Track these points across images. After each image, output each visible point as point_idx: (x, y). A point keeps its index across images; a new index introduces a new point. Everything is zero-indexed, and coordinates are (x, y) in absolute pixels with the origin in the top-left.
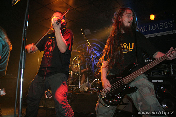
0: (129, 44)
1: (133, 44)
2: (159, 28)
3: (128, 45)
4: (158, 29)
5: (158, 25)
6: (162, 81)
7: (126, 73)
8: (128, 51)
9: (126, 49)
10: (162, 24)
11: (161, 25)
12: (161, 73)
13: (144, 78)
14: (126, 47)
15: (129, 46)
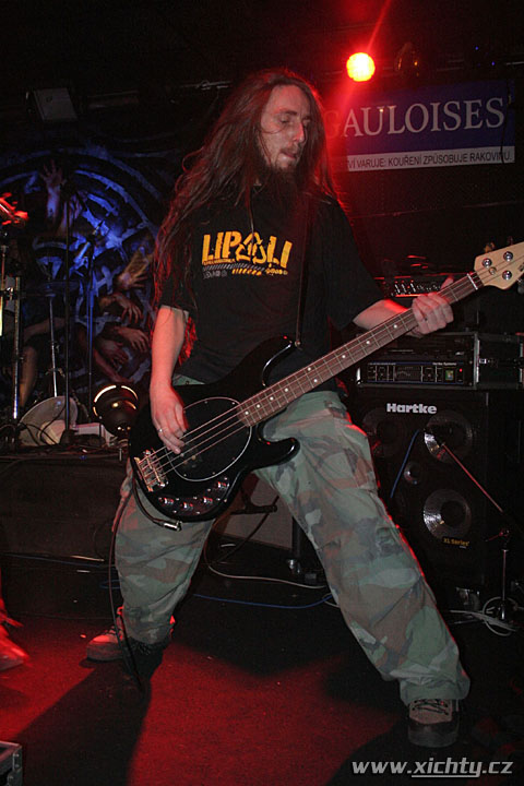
0: (273, 239)
1: (288, 246)
2: (440, 125)
3: (266, 244)
4: (435, 128)
5: (436, 106)
6: (432, 410)
7: (249, 381)
8: (264, 272)
9: (255, 260)
10: (457, 103)
11: (450, 108)
12: (429, 371)
13: (331, 409)
14: (258, 250)
15: (271, 248)
